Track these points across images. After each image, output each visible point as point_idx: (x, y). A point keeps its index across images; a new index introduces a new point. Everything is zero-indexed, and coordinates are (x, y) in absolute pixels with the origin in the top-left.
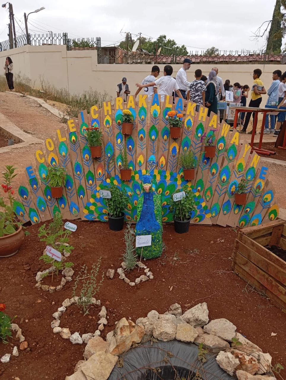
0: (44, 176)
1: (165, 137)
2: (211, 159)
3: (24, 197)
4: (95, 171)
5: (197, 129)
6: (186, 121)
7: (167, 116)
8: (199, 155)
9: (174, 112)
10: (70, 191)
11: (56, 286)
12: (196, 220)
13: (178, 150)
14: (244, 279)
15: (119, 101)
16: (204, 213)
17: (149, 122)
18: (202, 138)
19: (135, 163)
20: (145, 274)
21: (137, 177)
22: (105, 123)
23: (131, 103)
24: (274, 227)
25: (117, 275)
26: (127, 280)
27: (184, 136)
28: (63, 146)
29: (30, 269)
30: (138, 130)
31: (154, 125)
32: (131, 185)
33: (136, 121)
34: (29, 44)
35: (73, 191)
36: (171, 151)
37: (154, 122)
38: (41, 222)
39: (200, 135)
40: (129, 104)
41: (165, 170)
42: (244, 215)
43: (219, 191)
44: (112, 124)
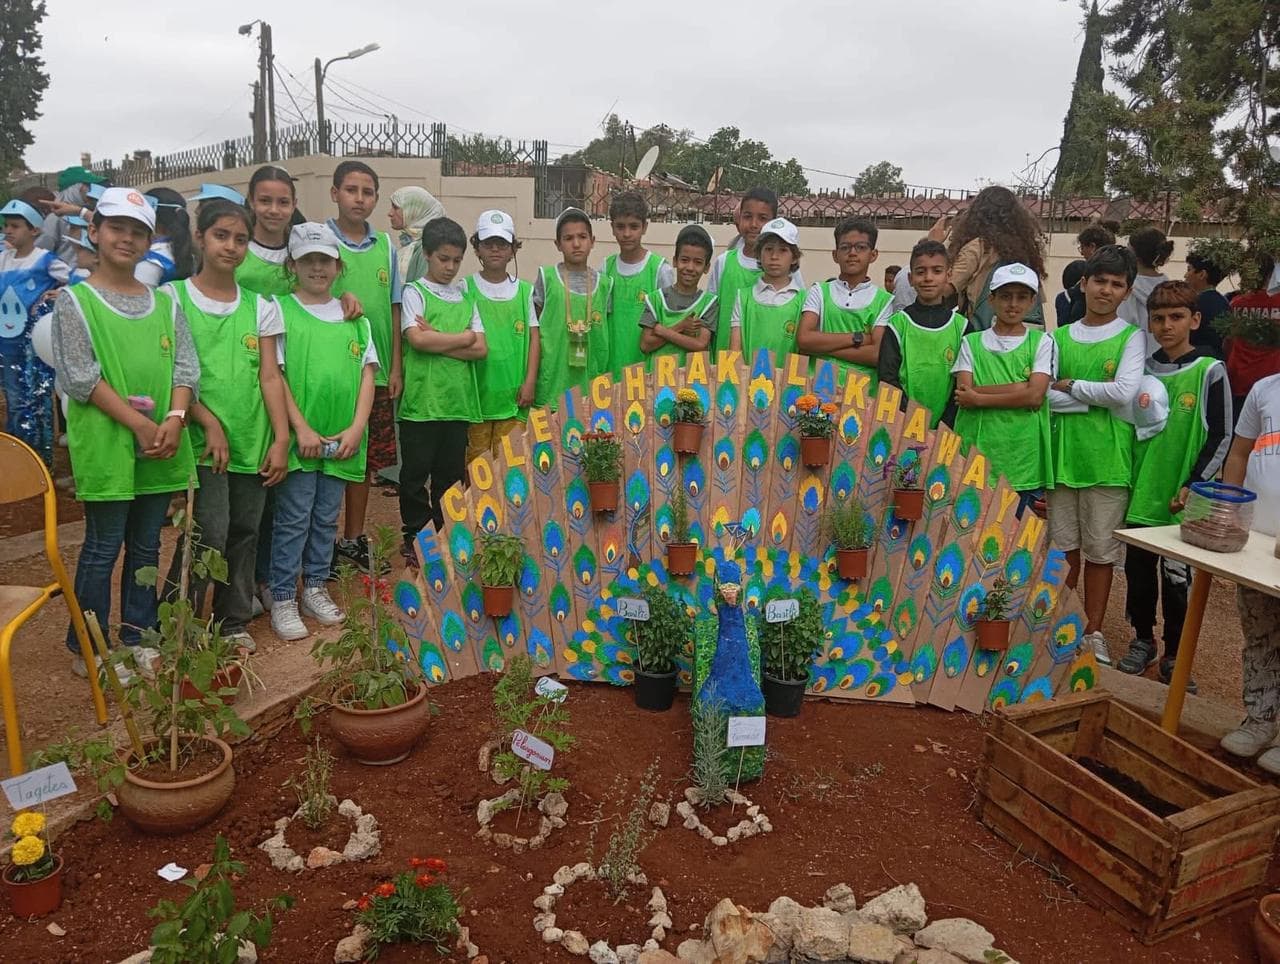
0: (463, 555)
1: (788, 462)
2: (909, 525)
3: (410, 612)
4: (598, 548)
5: (872, 445)
6: (843, 422)
7: (792, 408)
8: (878, 513)
9: (813, 399)
10: (532, 600)
11: (528, 837)
12: (872, 690)
13: (820, 499)
14: (1010, 838)
15: (667, 365)
16: (893, 671)
17: (742, 420)
18: (885, 470)
19: (705, 528)
20: (750, 819)
21: (710, 566)
22: (627, 422)
23: (698, 370)
24: (1083, 707)
25: (675, 818)
26: (707, 832)
27: (838, 460)
28: (516, 479)
29: (450, 796)
30: (715, 443)
31: (756, 431)
32: (694, 587)
33: (710, 418)
34: (326, 152)
35: (537, 598)
36: (802, 499)
37: (758, 423)
38: (451, 681)
39: (879, 459)
40: (693, 375)
41: (787, 549)
42: (1003, 678)
43: (935, 614)
44: (646, 424)
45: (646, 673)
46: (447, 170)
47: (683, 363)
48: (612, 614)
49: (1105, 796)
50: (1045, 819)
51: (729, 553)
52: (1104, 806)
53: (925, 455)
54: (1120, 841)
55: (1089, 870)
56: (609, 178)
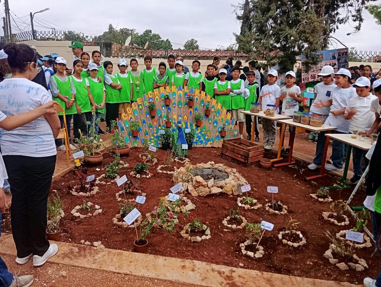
0: (127, 126)
1: (186, 106)
2: (208, 116)
4: (152, 123)
5: (201, 102)
6: (195, 98)
7: (186, 96)
8: (202, 114)
9: (190, 94)
10: (141, 133)
11: (152, 163)
12: (204, 145)
13: (192, 112)
15: (162, 89)
16: (207, 142)
17: (177, 99)
18: (203, 107)
19: (172, 119)
22: (156, 100)
27: (195, 105)
28: (135, 111)
30: (173, 103)
31: (180, 101)
32: (171, 129)
33: (171, 98)
34: (35, 39)
36: (189, 113)
37: (180, 99)
39: (202, 105)
40: (167, 91)
41: (187, 122)
43: (213, 131)
44: (159, 100)
45: (164, 144)
47: (165, 88)
48: (156, 135)
49: (239, 147)
50: (231, 154)
53: (210, 103)
54: (241, 153)
55: (238, 159)
56: (118, 46)
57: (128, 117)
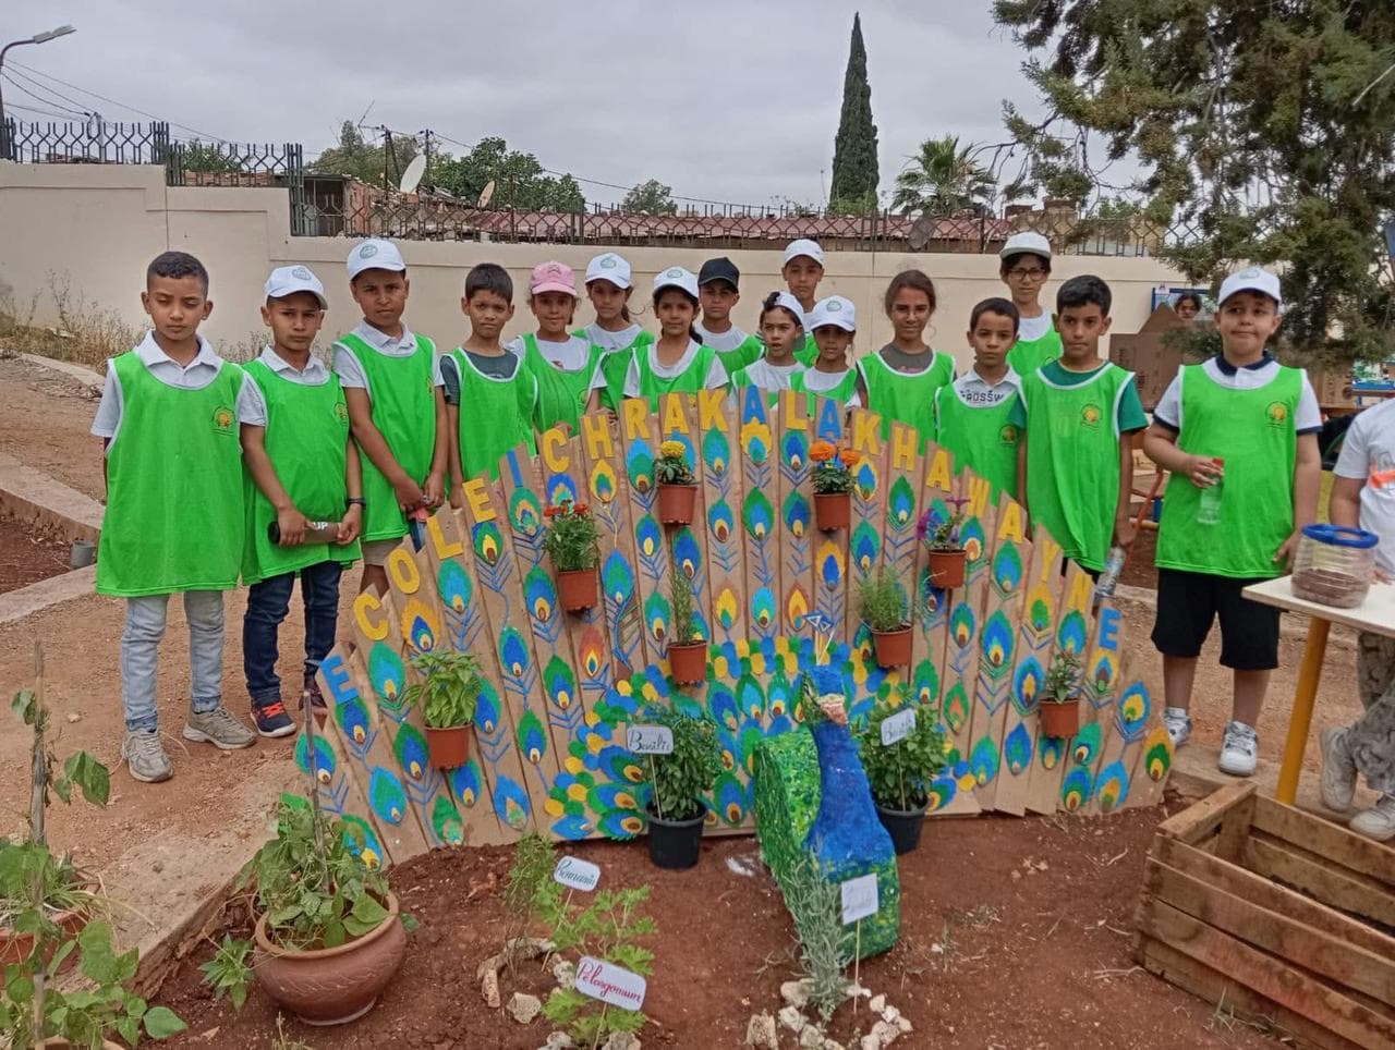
0: (390, 688)
1: (798, 525)
2: (946, 593)
3: (321, 777)
4: (574, 659)
5: (893, 496)
6: (856, 473)
7: (793, 458)
8: (909, 581)
10: (492, 739)
12: (929, 801)
13: (841, 569)
15: (636, 410)
16: (951, 776)
17: (736, 477)
19: (707, 618)
21: (721, 666)
22: (593, 488)
23: (675, 416)
25: (786, 1034)
27: (855, 519)
28: (453, 574)
31: (755, 490)
32: (702, 698)
33: (698, 476)
35: (500, 736)
36: (820, 570)
37: (757, 480)
38: (392, 866)
39: (903, 515)
40: (669, 421)
41: (810, 636)
42: (1072, 767)
43: (987, 698)
44: (618, 489)
45: (667, 822)
46: (173, 179)
48: (604, 745)
50: (1247, 961)
51: (742, 648)
52: (1335, 939)
54: (1362, 980)
55: (1317, 1019)
56: (372, 192)
57: (400, 619)
